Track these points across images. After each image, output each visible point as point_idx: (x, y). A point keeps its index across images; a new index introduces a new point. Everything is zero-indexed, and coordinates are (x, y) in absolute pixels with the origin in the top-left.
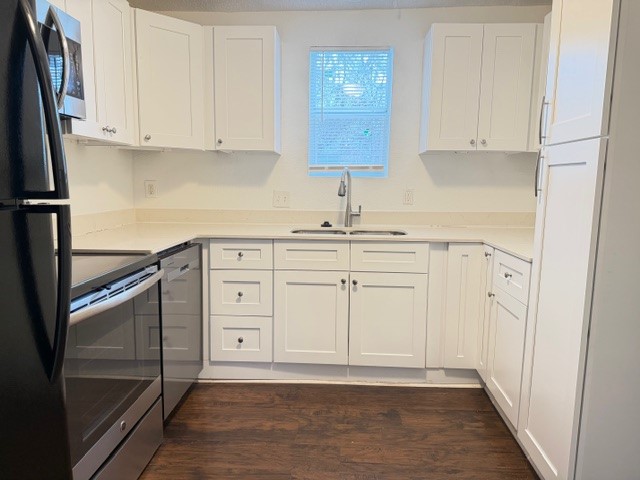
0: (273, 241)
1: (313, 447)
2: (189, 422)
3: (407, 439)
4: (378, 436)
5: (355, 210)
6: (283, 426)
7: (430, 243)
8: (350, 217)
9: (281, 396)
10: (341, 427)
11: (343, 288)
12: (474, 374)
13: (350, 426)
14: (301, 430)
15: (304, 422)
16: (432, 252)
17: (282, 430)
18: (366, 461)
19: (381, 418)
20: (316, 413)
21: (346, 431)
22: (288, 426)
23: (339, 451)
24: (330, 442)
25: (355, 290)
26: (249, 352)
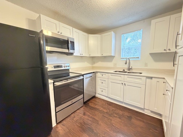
0: (108, 73)
1: (107, 118)
2: (90, 103)
3: (130, 125)
4: (123, 121)
5: (131, 67)
6: (104, 110)
7: (146, 77)
8: (129, 69)
9: (108, 104)
10: (116, 115)
11: (122, 85)
12: (160, 115)
13: (118, 116)
14: (107, 113)
15: (108, 111)
16: (147, 79)
17: (103, 111)
18: (116, 126)
19: (126, 117)
20: (112, 110)
21: (116, 117)
22: (105, 111)
23: (111, 121)
24: (111, 118)
25: (125, 86)
26: (103, 93)
